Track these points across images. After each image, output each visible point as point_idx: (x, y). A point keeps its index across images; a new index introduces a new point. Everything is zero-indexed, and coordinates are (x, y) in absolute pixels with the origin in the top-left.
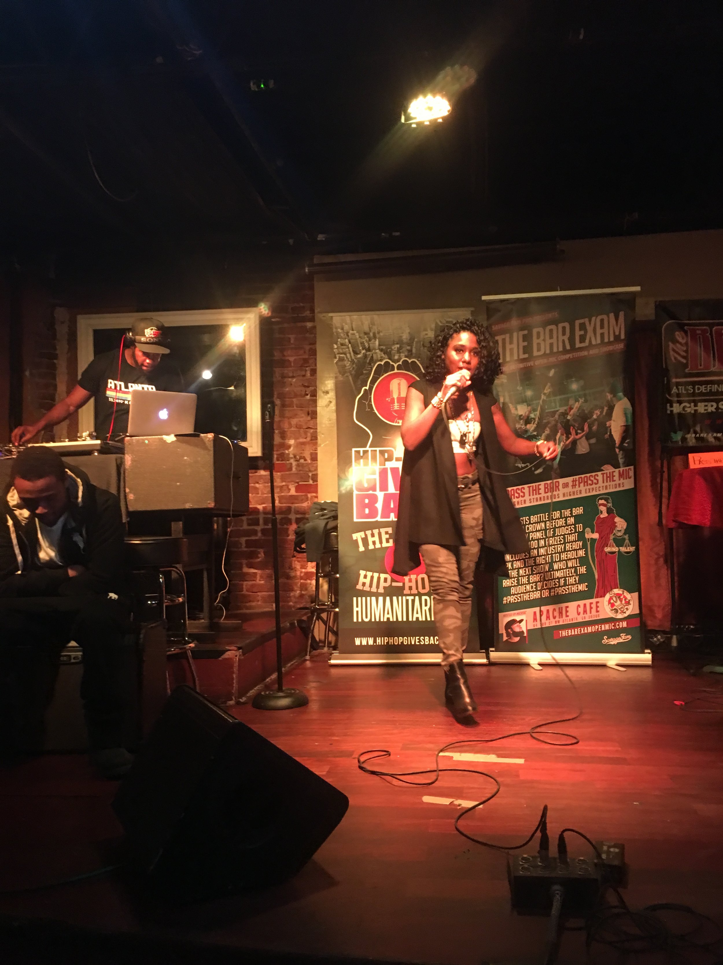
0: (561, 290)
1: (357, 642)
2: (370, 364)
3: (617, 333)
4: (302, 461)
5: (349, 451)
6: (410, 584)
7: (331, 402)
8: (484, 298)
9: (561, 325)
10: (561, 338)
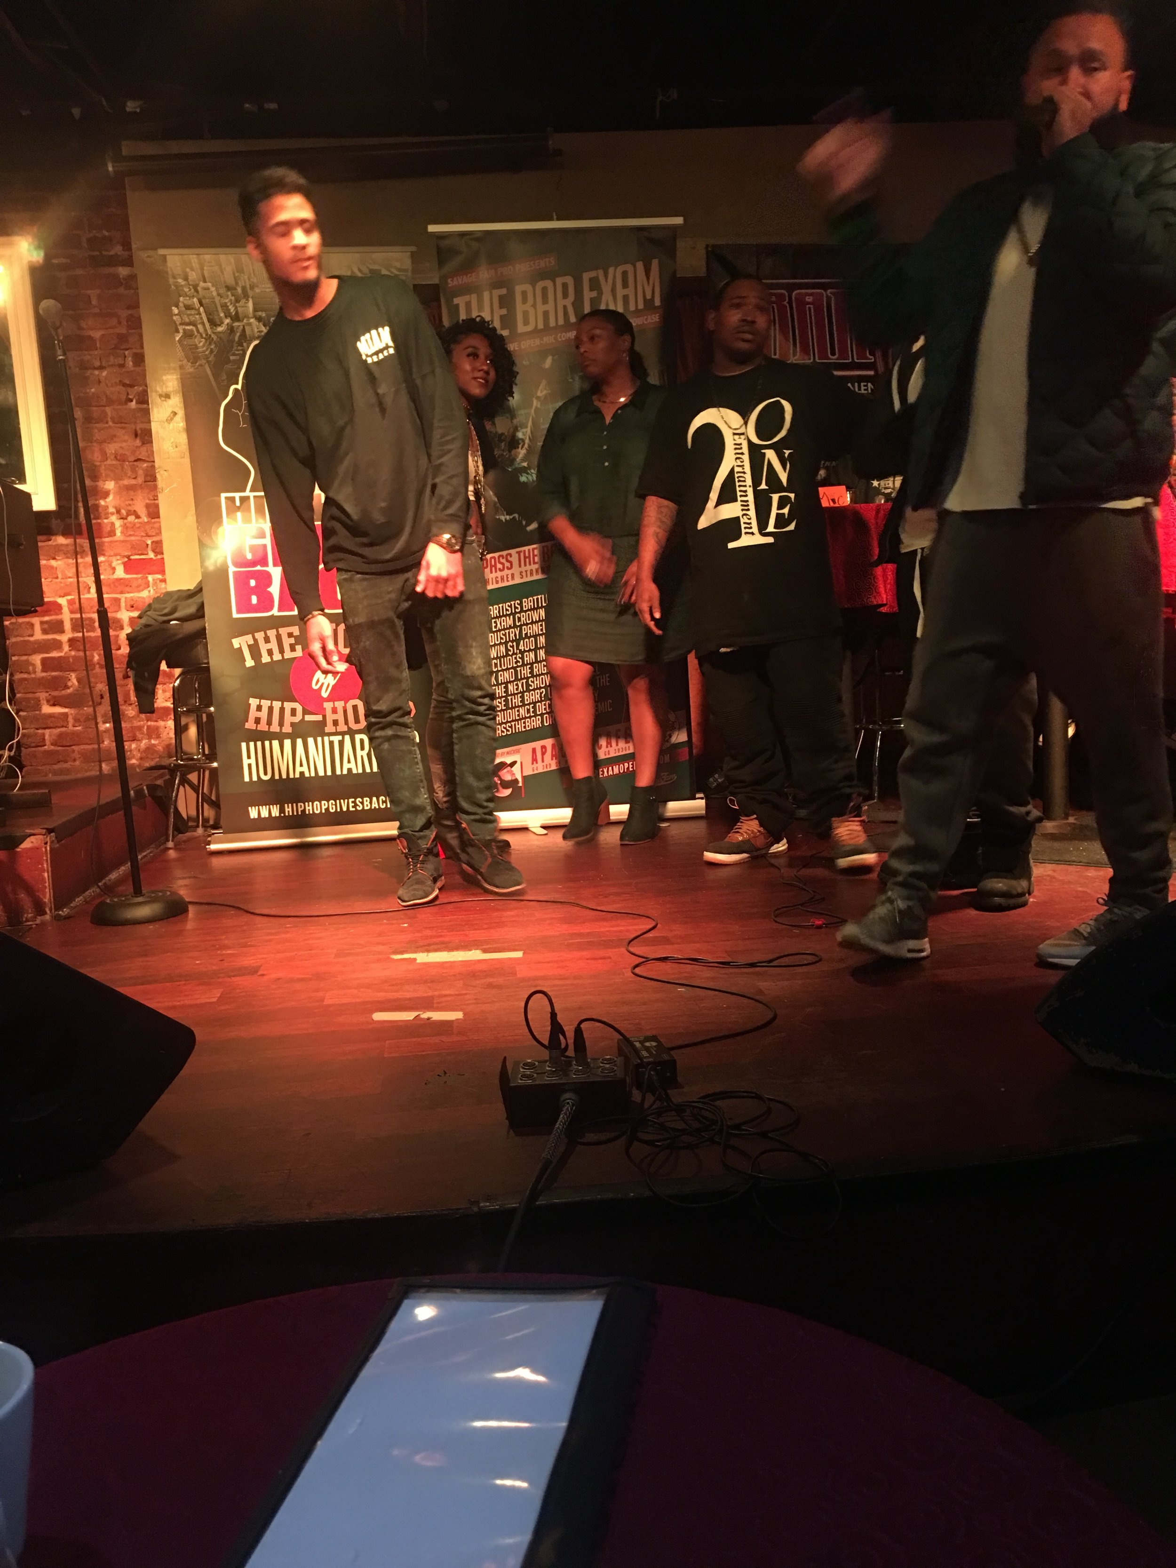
0: (558, 219)
1: (253, 813)
2: (240, 344)
3: (649, 297)
4: (131, 518)
5: (216, 498)
6: (335, 717)
7: (175, 414)
8: (432, 228)
9: (559, 281)
10: (561, 303)
